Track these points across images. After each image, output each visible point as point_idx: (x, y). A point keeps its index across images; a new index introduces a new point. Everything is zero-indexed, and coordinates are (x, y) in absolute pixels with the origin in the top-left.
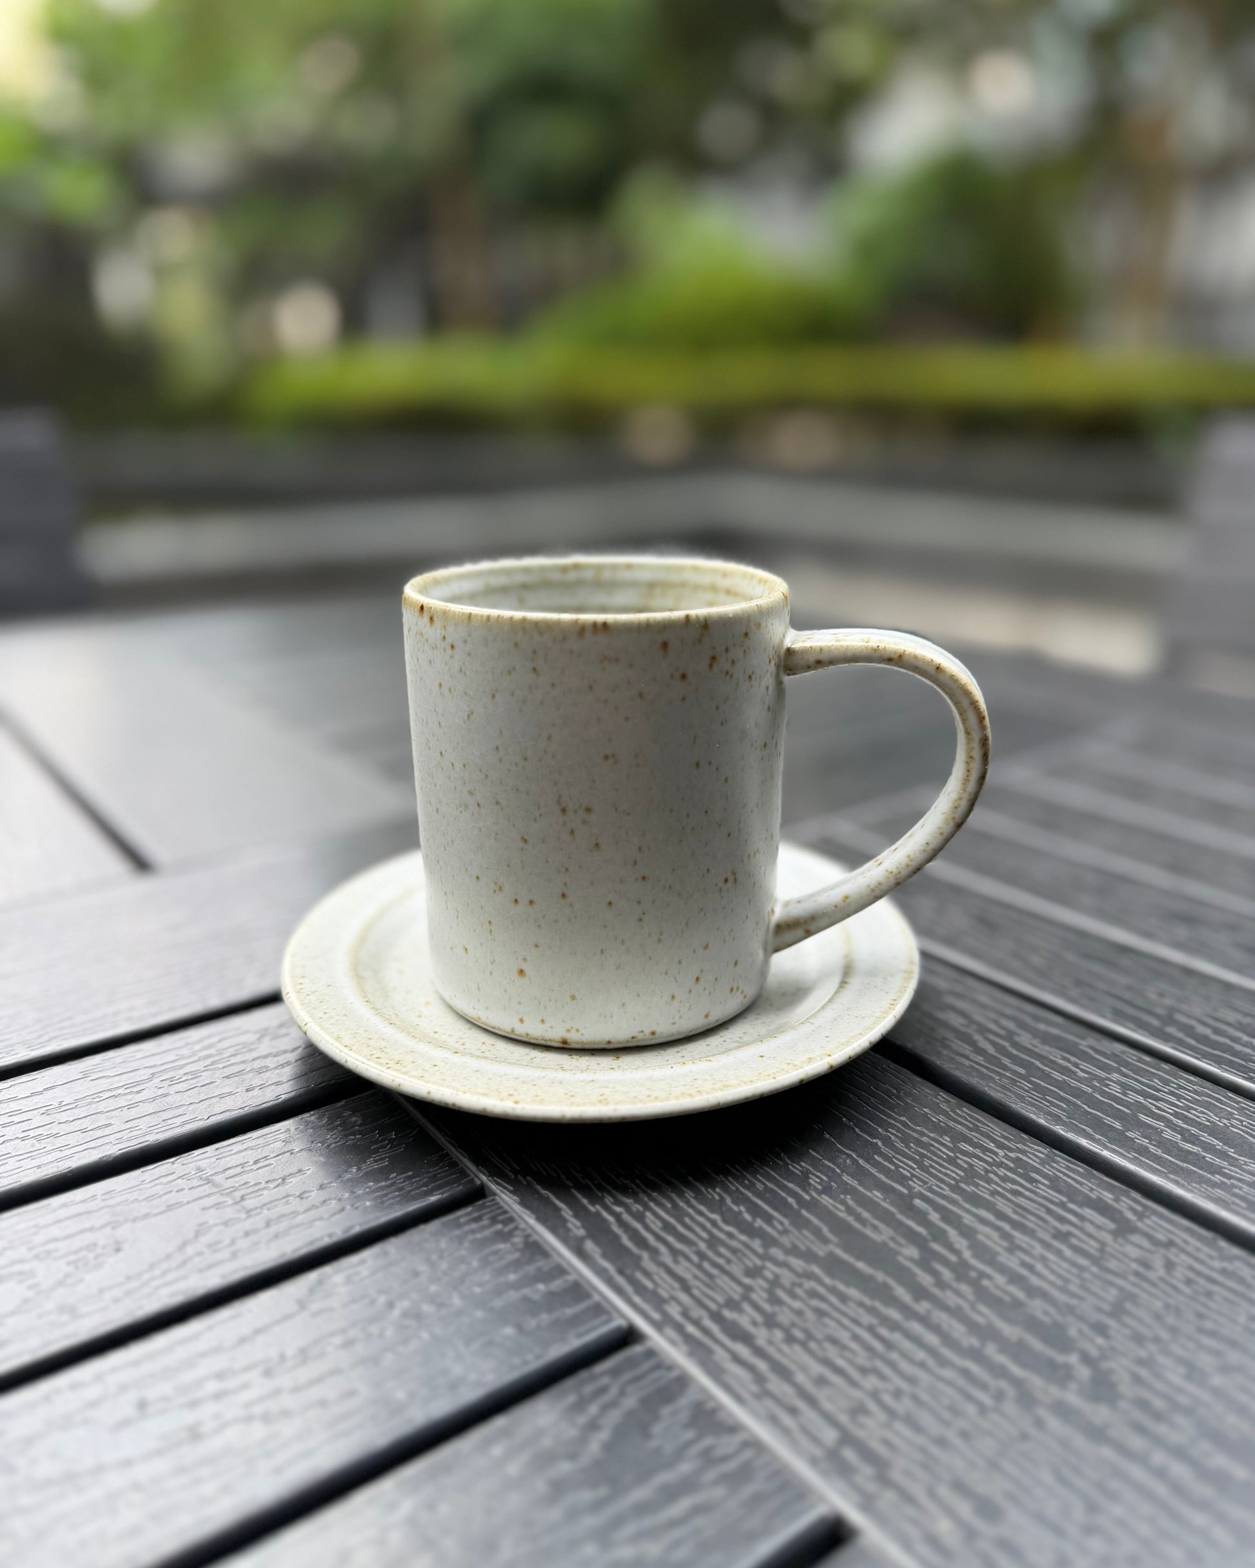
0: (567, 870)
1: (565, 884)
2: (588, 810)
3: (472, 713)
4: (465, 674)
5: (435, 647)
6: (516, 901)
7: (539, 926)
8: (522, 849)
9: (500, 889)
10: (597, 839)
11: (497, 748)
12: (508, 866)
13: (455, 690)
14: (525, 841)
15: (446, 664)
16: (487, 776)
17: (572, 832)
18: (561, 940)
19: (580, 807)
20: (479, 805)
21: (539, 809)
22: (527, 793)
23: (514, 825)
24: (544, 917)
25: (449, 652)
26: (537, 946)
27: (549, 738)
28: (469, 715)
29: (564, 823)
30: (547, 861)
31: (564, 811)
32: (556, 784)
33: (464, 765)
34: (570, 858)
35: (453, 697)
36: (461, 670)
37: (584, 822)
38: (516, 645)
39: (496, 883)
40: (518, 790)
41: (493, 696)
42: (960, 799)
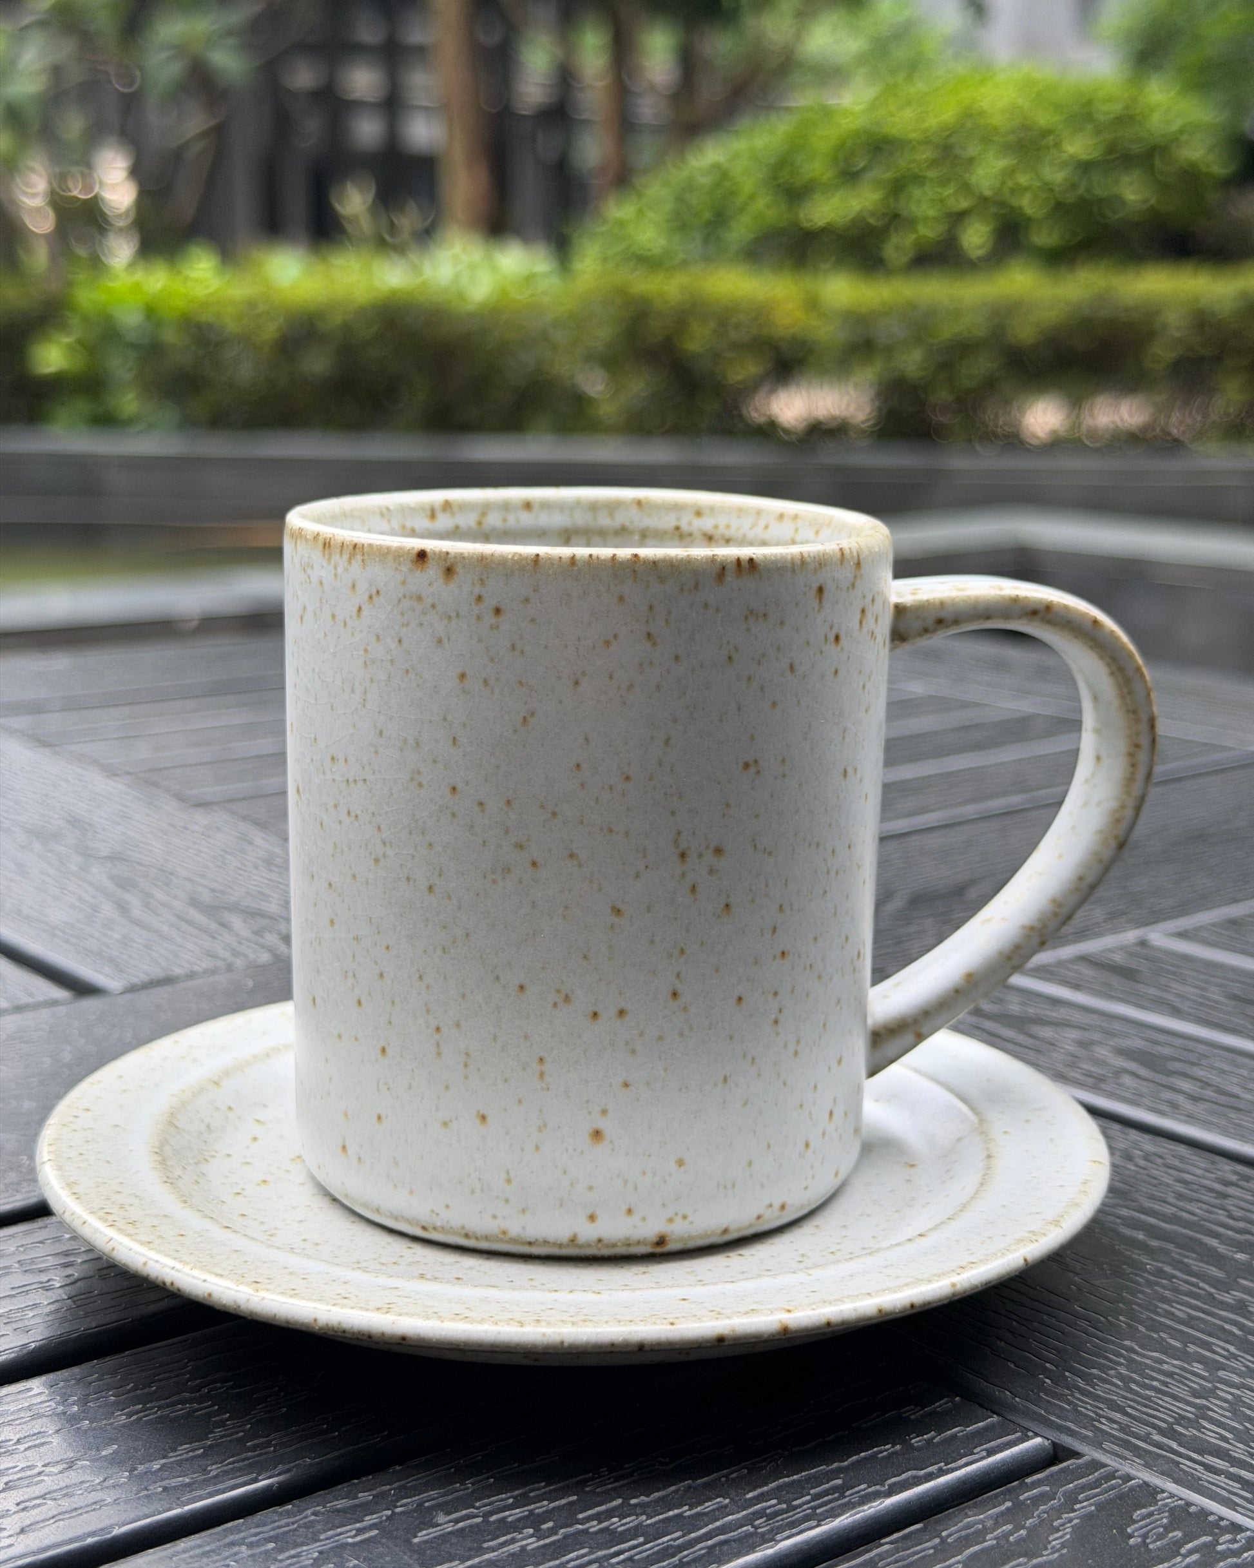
0: (682, 951)
1: (678, 975)
2: (718, 851)
3: (532, 714)
4: (522, 652)
5: (454, 615)
6: (595, 1014)
7: (633, 1051)
8: (612, 927)
9: (567, 999)
10: (728, 896)
11: (578, 766)
12: (585, 957)
13: (498, 680)
14: (618, 912)
15: (480, 641)
16: (554, 814)
17: (693, 889)
18: (666, 1070)
19: (707, 848)
20: (534, 864)
21: (645, 857)
22: (627, 833)
23: (600, 890)
24: (641, 1035)
25: (490, 619)
26: (626, 1085)
27: (667, 742)
28: (525, 718)
29: (683, 875)
30: (652, 942)
31: (683, 856)
32: (673, 813)
33: (508, 802)
34: (688, 931)
35: (493, 692)
36: (513, 647)
37: (712, 871)
38: (621, 599)
39: (558, 991)
40: (611, 830)
41: (577, 683)
42: (1123, 807)
